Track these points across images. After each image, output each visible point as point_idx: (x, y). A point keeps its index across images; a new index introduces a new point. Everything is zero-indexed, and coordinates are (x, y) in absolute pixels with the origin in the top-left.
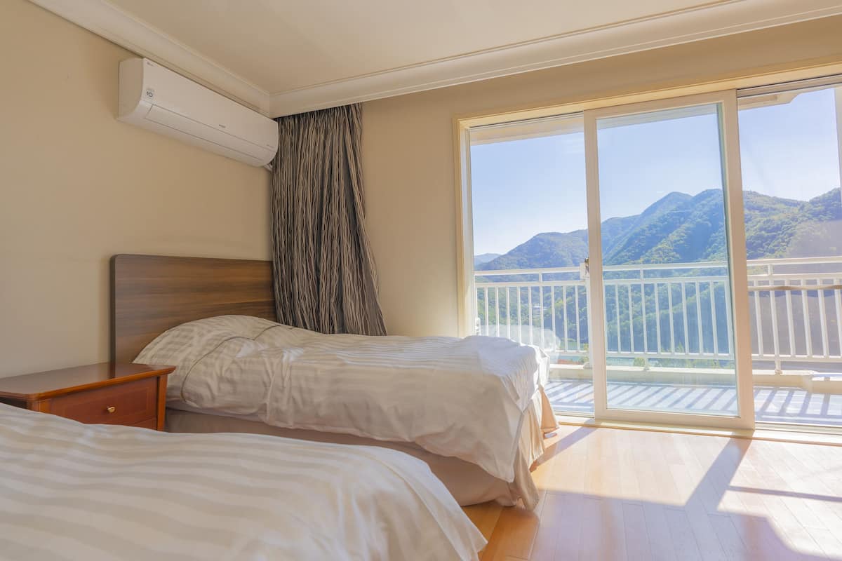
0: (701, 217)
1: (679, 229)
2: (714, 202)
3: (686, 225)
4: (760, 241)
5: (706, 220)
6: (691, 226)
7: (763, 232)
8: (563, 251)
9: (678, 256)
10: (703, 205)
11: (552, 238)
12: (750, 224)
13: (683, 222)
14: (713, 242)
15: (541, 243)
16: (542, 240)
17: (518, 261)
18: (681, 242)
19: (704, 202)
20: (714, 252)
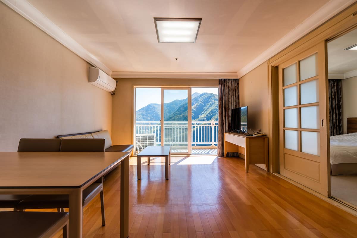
0: (201, 102)
1: (194, 105)
2: (205, 97)
3: (197, 104)
4: (215, 111)
5: (202, 103)
6: (198, 104)
7: (217, 108)
8: (159, 110)
9: (193, 114)
10: (202, 98)
11: (155, 106)
12: (214, 105)
13: (196, 103)
14: (204, 110)
15: (151, 107)
16: (151, 106)
17: (142, 114)
18: (194, 109)
19: (202, 97)
20: (204, 113)
